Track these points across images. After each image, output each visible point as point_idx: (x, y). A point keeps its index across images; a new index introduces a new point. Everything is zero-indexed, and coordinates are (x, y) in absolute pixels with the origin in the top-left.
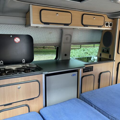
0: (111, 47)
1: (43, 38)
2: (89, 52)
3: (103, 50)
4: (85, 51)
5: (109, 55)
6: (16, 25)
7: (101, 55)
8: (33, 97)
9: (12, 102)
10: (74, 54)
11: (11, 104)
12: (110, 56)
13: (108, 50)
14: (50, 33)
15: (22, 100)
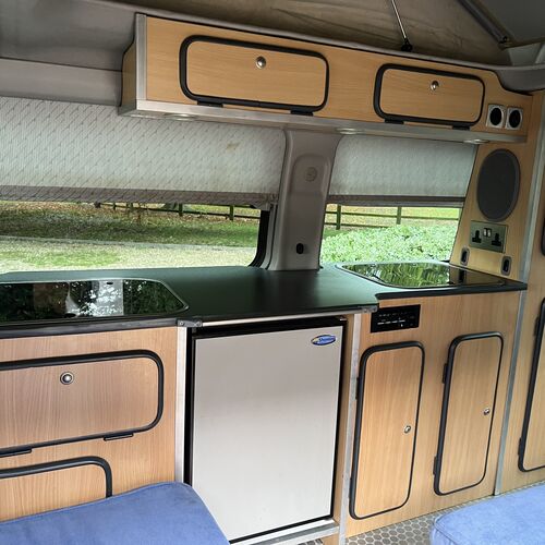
0: (511, 222)
1: (200, 167)
2: (427, 246)
3: (477, 232)
4: (410, 241)
5: (501, 260)
6: (77, 105)
7: (464, 256)
8: (129, 427)
9: (30, 443)
10: (360, 252)
11: (27, 449)
12: (506, 265)
13: (497, 235)
14: (230, 146)
15: (80, 435)
